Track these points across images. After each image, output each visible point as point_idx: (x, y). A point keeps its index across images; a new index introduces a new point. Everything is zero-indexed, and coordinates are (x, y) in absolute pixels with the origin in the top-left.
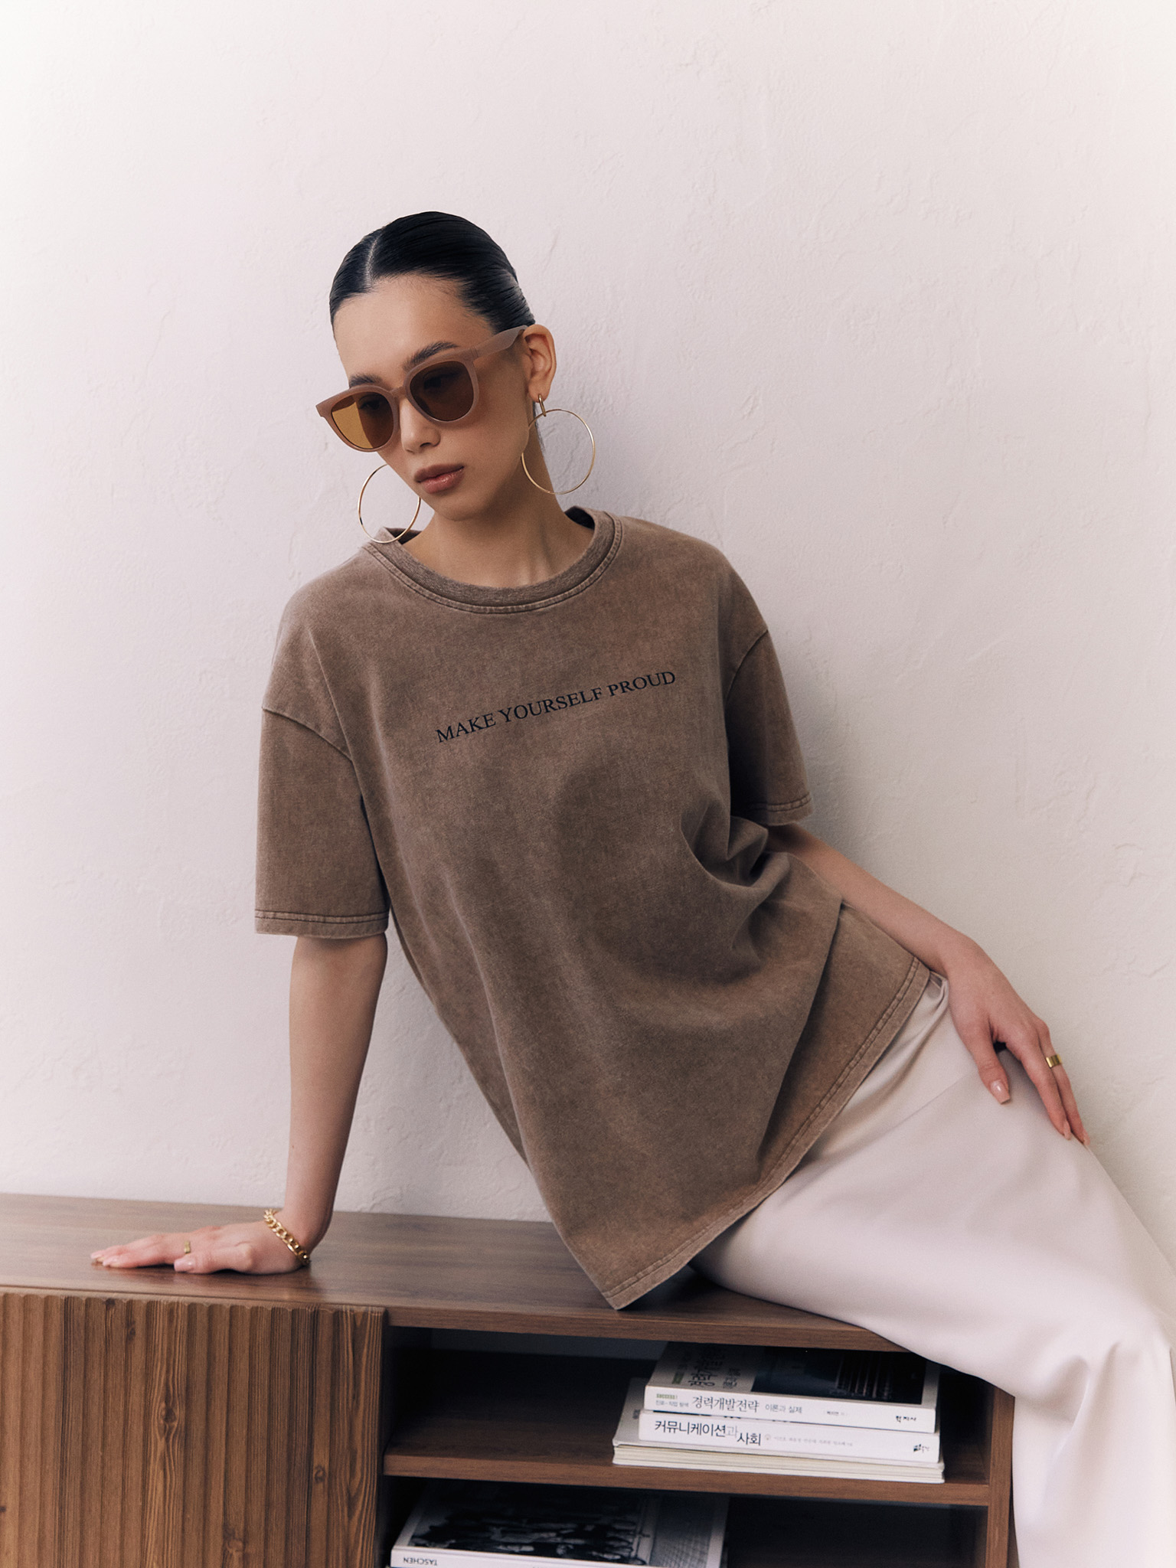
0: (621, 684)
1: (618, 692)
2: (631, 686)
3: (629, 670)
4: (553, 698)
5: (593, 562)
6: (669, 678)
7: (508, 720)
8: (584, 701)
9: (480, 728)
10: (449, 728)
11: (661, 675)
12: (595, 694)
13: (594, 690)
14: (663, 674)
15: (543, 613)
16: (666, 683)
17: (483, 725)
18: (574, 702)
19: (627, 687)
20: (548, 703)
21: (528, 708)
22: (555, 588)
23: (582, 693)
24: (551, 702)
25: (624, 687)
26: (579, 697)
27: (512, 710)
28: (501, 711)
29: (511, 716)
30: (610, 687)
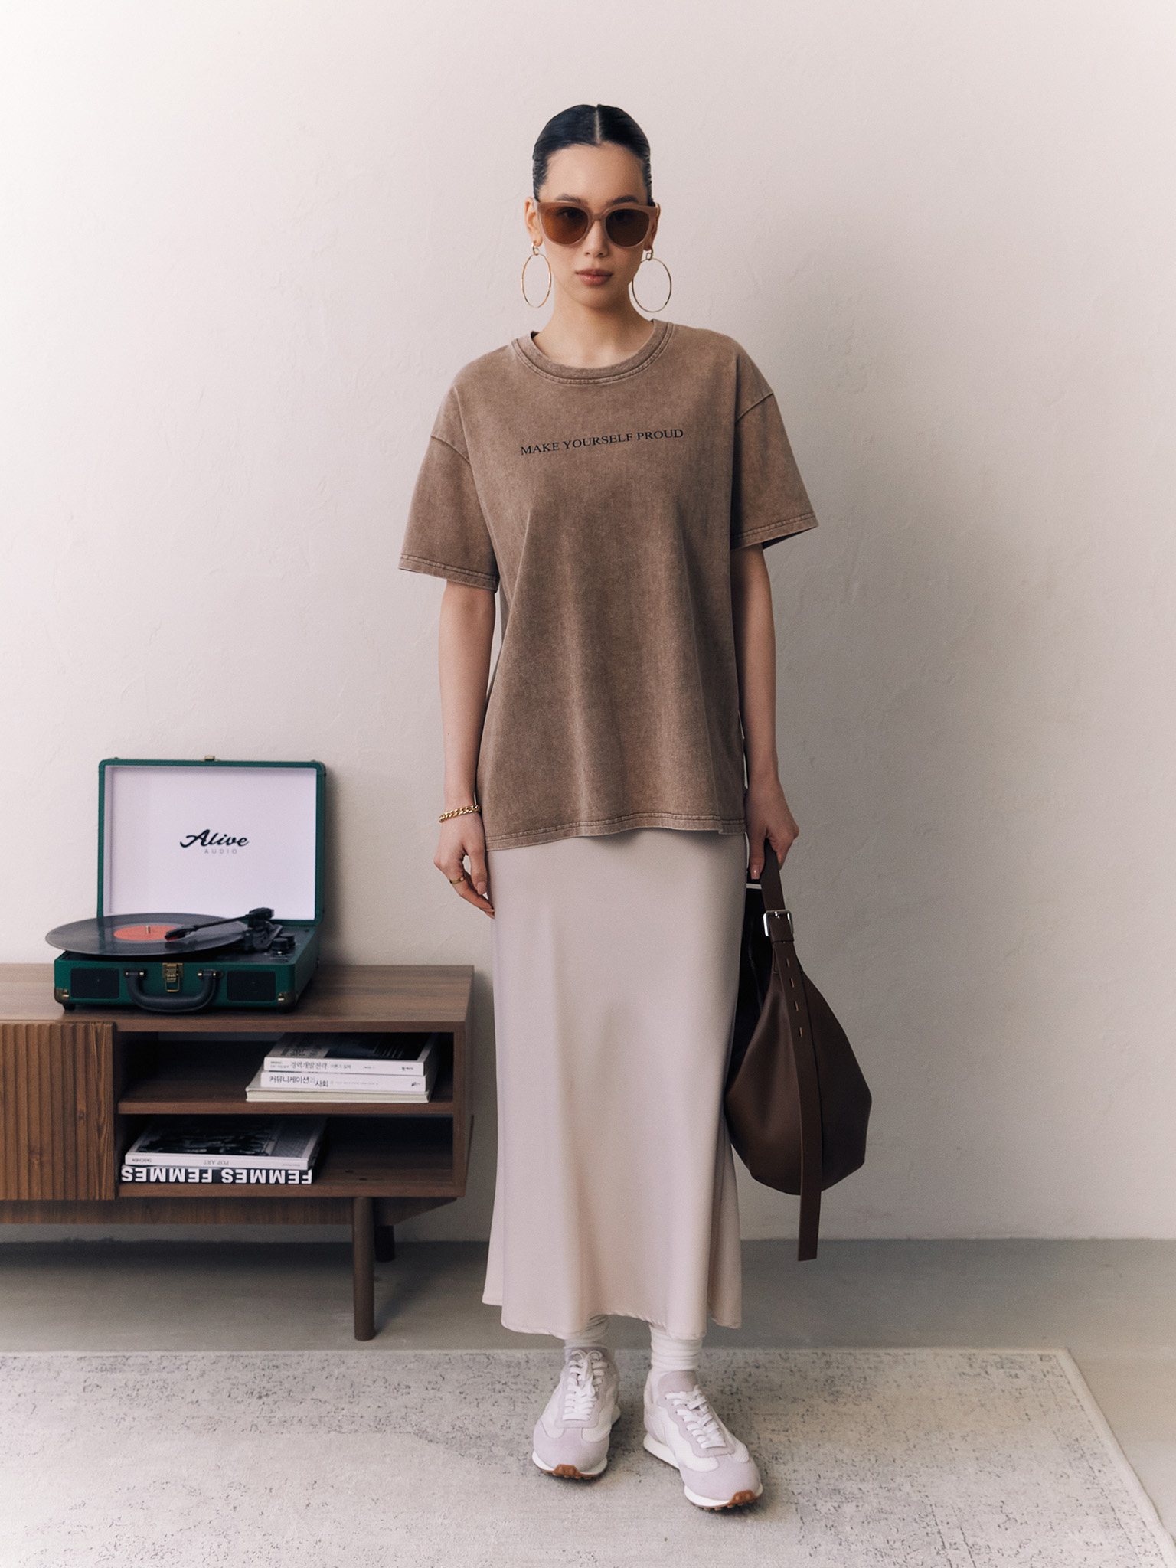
0: (646, 434)
1: (643, 438)
2: (652, 436)
3: (653, 425)
4: (600, 437)
5: (642, 358)
6: (679, 434)
7: (567, 448)
8: (620, 441)
9: (549, 450)
10: (530, 447)
11: (673, 432)
12: (628, 437)
13: (627, 435)
14: (675, 431)
15: (604, 386)
16: (676, 436)
17: (552, 449)
18: (613, 440)
19: (649, 436)
20: (596, 439)
21: (582, 441)
22: (614, 371)
23: (619, 436)
24: (598, 439)
25: (648, 436)
26: (617, 438)
27: (572, 443)
28: (565, 443)
29: (571, 446)
30: (639, 434)
